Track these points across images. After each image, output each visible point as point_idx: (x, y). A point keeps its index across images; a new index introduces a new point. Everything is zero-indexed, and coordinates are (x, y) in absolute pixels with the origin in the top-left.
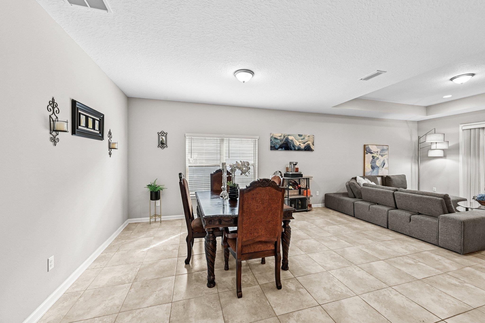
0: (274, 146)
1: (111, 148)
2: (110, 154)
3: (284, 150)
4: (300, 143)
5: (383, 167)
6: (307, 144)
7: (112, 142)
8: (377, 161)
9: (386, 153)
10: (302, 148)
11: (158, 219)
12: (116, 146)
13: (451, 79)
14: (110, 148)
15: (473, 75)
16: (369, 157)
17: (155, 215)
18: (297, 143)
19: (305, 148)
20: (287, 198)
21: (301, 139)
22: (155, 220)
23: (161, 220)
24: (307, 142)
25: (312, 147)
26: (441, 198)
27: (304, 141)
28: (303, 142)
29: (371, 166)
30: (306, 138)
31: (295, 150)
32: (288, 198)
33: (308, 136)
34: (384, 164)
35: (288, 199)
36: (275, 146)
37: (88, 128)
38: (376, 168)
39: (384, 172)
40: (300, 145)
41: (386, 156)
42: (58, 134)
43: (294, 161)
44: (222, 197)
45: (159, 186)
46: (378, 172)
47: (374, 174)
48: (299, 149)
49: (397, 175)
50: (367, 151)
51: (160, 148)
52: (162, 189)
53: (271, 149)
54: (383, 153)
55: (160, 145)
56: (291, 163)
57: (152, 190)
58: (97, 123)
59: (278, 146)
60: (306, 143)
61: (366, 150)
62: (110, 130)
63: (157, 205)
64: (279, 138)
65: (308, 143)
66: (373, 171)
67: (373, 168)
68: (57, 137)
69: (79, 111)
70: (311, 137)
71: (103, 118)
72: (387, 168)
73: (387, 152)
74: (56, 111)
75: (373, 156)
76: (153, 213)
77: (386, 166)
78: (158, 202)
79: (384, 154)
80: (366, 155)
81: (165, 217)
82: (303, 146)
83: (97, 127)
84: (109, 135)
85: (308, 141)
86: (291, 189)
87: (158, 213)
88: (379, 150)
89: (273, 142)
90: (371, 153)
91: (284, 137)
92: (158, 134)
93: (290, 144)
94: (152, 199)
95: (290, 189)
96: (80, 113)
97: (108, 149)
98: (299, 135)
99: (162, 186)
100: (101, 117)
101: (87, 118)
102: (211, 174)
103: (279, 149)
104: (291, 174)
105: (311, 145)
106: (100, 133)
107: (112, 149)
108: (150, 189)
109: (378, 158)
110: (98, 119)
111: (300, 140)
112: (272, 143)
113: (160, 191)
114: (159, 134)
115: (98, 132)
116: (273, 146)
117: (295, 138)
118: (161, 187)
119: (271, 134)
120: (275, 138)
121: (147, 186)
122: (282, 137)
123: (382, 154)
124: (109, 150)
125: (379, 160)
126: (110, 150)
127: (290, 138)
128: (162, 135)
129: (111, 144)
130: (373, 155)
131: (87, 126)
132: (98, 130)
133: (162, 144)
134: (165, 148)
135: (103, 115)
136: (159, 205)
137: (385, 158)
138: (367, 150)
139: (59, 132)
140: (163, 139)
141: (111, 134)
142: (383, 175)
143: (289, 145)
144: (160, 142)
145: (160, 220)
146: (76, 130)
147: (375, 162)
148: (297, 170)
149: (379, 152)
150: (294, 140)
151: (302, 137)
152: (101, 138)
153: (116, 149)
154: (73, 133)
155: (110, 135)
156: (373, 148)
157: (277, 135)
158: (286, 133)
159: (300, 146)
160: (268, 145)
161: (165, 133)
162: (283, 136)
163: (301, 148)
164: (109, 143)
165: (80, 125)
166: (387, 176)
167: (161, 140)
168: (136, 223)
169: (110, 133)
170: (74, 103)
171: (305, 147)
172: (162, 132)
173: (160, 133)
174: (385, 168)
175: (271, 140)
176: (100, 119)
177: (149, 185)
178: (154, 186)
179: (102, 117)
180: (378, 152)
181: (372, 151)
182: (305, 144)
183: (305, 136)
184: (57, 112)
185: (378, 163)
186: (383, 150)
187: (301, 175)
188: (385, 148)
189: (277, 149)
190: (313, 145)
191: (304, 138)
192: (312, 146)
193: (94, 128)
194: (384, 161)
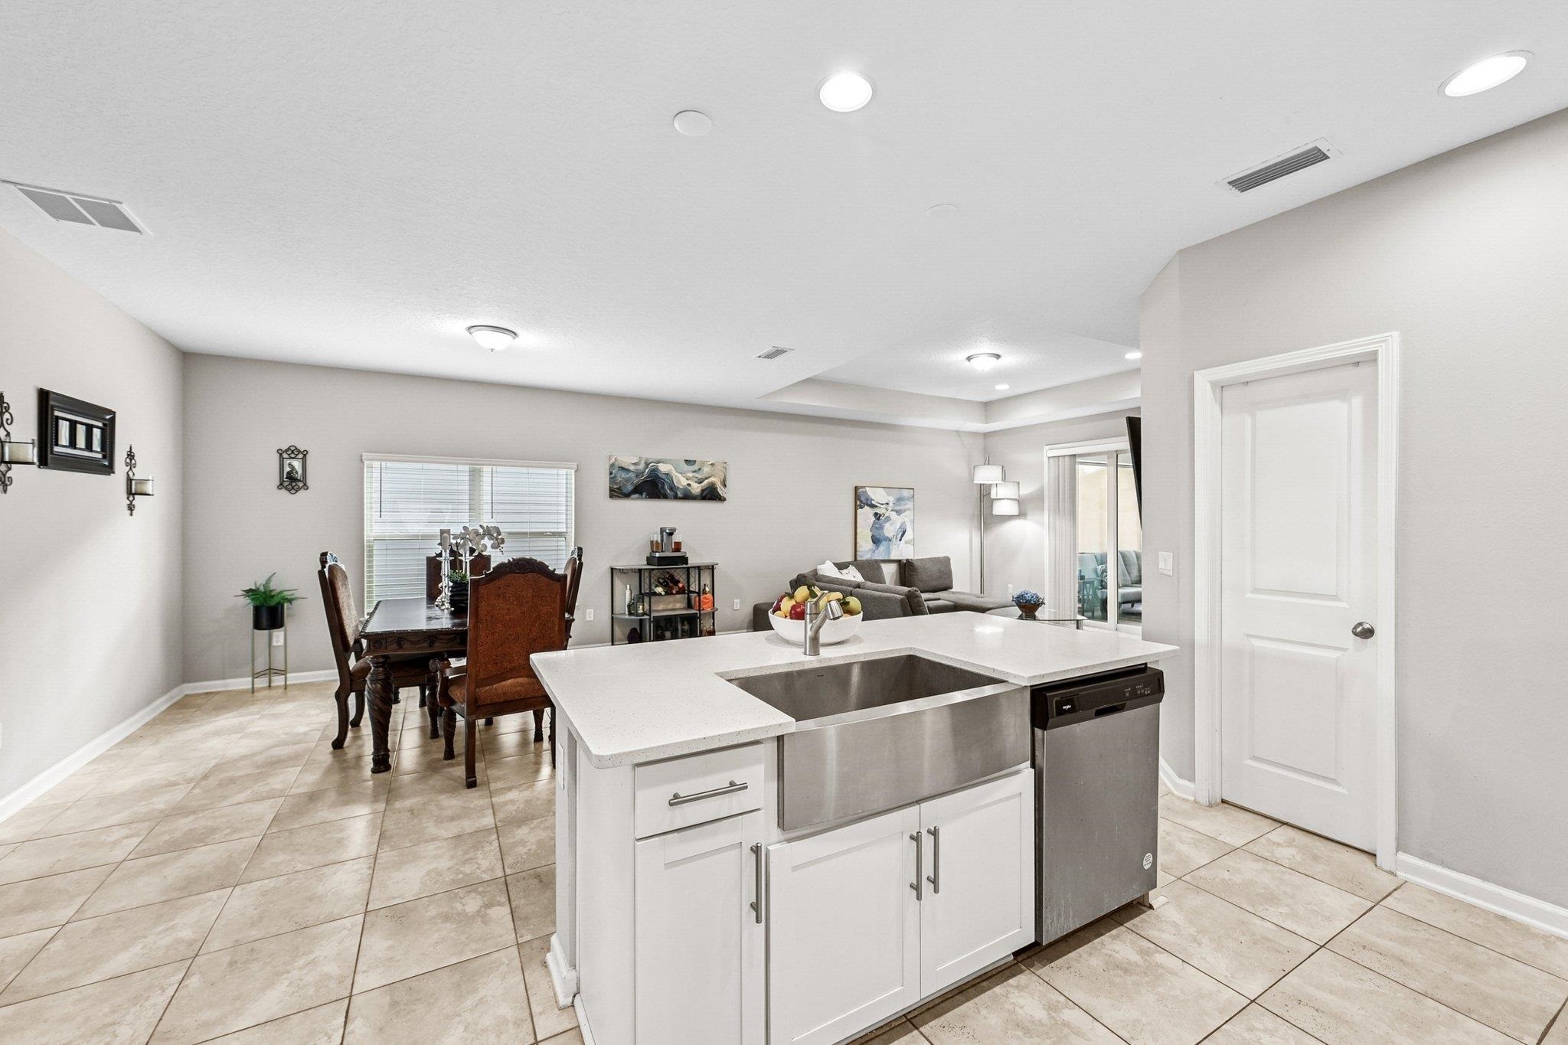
0: (619, 489)
1: (133, 492)
2: (131, 508)
3: (646, 498)
4: (689, 482)
5: (900, 540)
6: (708, 483)
7: (135, 478)
8: (887, 526)
9: (908, 506)
10: (693, 492)
11: (278, 681)
12: (149, 488)
13: (969, 359)
14: (130, 493)
15: (998, 356)
16: (866, 515)
17: (270, 669)
18: (681, 481)
19: (701, 494)
20: (647, 615)
21: (693, 472)
22: (270, 683)
23: (288, 683)
24: (706, 478)
25: (721, 491)
26: (901, 596)
27: (700, 476)
28: (696, 480)
29: (873, 536)
30: (706, 470)
31: (676, 497)
32: (650, 615)
33: (711, 463)
34: (904, 532)
35: (648, 617)
36: (622, 488)
37: (75, 448)
38: (883, 543)
39: (903, 551)
40: (689, 485)
41: (907, 513)
42: (10, 469)
43: (669, 525)
44: (437, 606)
45: (281, 592)
46: (888, 551)
47: (880, 554)
48: (688, 496)
49: (930, 559)
50: (861, 502)
51: (283, 491)
52: (290, 601)
53: (611, 496)
54: (899, 505)
55: (286, 484)
56: (662, 530)
57: (258, 603)
58: (97, 433)
59: (630, 488)
60: (706, 482)
61: (860, 500)
62: (131, 447)
63: (274, 644)
64: (632, 468)
65: (709, 480)
66: (877, 548)
67: (876, 541)
68: (8, 475)
69: (57, 413)
70: (719, 467)
71: (113, 420)
72: (912, 542)
73: (910, 505)
74: (8, 419)
75: (876, 514)
76: (261, 664)
77: (908, 536)
78: (278, 636)
79: (902, 508)
80: (859, 511)
81: (299, 674)
82: (696, 488)
83: (96, 446)
84: (128, 460)
85: (709, 477)
86: (660, 594)
87: (278, 663)
88: (891, 499)
89: (615, 476)
90: (873, 506)
91: (647, 464)
92: (280, 453)
93: (663, 484)
94: (258, 625)
95: (655, 594)
96: (58, 418)
97: (125, 496)
98: (686, 461)
99: (290, 593)
100: (106, 419)
101: (73, 425)
102: (427, 557)
103: (633, 496)
104: (659, 557)
105: (719, 485)
106: (104, 457)
107: (136, 496)
108: (252, 599)
109: (888, 519)
110: (100, 425)
111: (691, 475)
112: (612, 479)
113: (283, 606)
114: (281, 455)
115: (100, 456)
116: (615, 487)
117: (675, 469)
118: (286, 593)
119: (610, 457)
120: (623, 469)
121: (245, 591)
122: (641, 466)
123: (898, 508)
124: (128, 498)
125: (891, 522)
126: (131, 498)
127: (663, 468)
128: (293, 456)
129: (133, 482)
130: (876, 510)
131: (73, 443)
132: (99, 450)
133: (292, 482)
134: (302, 492)
135: (114, 413)
136: (281, 643)
137: (906, 518)
138: (862, 499)
139: (13, 465)
140: (293, 468)
141: (133, 456)
142: (900, 558)
143: (660, 486)
144: (285, 476)
145: (283, 683)
146: (50, 456)
147: (881, 528)
148: (678, 547)
149: (891, 504)
150: (674, 473)
151: (695, 467)
152: (109, 469)
153: (149, 495)
154: (43, 462)
155: (131, 460)
156: (877, 495)
157: (627, 460)
158: (652, 454)
159: (689, 488)
160: (603, 484)
161: (299, 452)
162: (643, 462)
163: (691, 493)
164: (129, 481)
165: (57, 445)
166: (907, 560)
167: (289, 469)
168: (207, 693)
169: (131, 455)
170: (44, 396)
171: (703, 491)
172: (293, 448)
173: (286, 451)
174: (906, 543)
175: (611, 473)
176: (104, 425)
177: (248, 591)
178: (265, 593)
179: (108, 417)
180: (887, 504)
181: (873, 502)
182: (703, 484)
183: (703, 463)
184: (9, 422)
185: (889, 530)
186: (899, 500)
187: (684, 560)
188: (906, 493)
189: (627, 496)
190: (725, 486)
191: (700, 469)
192: (722, 488)
193: (89, 446)
194: (903, 523)
